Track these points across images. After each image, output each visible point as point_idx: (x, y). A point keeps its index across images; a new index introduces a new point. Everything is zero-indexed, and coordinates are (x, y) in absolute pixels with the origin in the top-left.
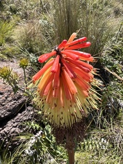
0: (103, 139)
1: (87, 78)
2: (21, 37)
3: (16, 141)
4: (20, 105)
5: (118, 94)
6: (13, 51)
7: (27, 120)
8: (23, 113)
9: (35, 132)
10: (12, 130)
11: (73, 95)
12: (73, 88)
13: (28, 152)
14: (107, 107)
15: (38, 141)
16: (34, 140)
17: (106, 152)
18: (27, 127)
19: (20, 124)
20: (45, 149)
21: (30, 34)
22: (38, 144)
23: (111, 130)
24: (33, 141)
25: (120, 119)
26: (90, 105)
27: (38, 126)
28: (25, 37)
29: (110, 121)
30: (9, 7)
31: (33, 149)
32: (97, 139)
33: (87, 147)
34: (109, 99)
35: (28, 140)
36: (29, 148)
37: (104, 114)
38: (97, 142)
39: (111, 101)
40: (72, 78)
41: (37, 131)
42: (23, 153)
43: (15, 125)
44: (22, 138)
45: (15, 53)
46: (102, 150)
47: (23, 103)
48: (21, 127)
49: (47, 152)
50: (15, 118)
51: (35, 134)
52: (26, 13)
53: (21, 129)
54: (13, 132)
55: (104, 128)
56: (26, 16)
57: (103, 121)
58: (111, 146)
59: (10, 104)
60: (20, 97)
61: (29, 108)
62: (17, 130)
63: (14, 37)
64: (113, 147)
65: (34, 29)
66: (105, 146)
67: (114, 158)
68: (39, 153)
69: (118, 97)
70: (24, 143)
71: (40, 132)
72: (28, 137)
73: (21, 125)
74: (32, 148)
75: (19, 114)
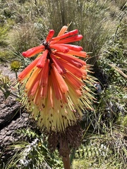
0: (102, 145)
1: (79, 74)
2: (16, 41)
3: (10, 150)
4: (14, 112)
5: (117, 97)
6: (7, 56)
7: (22, 128)
8: (18, 120)
9: (30, 140)
10: (6, 139)
11: (63, 94)
12: (64, 86)
13: (23, 163)
14: (106, 111)
15: (34, 149)
16: (30, 149)
17: (106, 159)
18: (22, 135)
19: (14, 132)
20: (42, 158)
21: (24, 37)
22: (34, 153)
23: (111, 136)
24: (28, 150)
25: (119, 123)
26: (85, 106)
27: (33, 134)
28: (19, 41)
29: (109, 126)
30: (3, 10)
31: (29, 159)
32: (96, 146)
33: (86, 154)
34: (108, 103)
35: (24, 149)
36: (25, 157)
37: (103, 118)
38: (96, 149)
39: (109, 105)
40: (61, 74)
41: (33, 139)
42: (18, 163)
43: (9, 133)
44: (17, 147)
45: (9, 57)
46: (102, 156)
47: (17, 109)
48: (15, 135)
49: (43, 161)
50: (9, 126)
51: (31, 142)
52: (20, 17)
53: (15, 137)
54: (7, 141)
55: (103, 134)
56: (21, 20)
57: (102, 126)
58: (111, 152)
59: (3, 111)
60: (14, 103)
61: (24, 115)
62: (11, 138)
63: (8, 41)
64: (113, 153)
65: (29, 32)
66: (105, 152)
67: (115, 164)
68: (35, 162)
69: (117, 101)
70: (19, 152)
71: (36, 140)
72: (24, 146)
73: (16, 134)
74: (27, 158)
75: (14, 122)
